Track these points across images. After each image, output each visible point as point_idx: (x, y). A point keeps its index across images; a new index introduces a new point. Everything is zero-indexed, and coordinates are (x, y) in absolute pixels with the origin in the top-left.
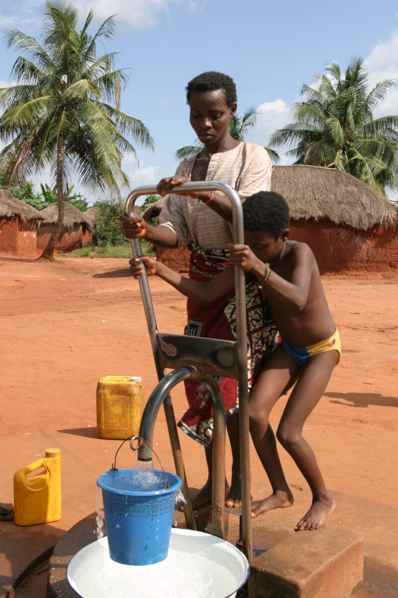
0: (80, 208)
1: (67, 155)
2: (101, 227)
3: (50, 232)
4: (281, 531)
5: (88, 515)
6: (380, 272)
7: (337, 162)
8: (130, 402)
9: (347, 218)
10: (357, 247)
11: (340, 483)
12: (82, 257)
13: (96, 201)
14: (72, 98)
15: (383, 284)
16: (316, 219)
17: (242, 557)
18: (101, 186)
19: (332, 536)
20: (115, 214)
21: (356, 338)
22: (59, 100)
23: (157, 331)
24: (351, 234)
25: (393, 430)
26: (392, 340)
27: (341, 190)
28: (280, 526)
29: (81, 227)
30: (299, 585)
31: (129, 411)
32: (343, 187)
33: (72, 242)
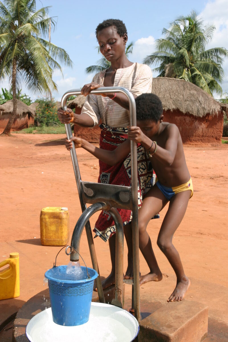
0: (26, 103)
1: (18, 70)
2: (40, 115)
3: (8, 118)
4: (156, 302)
5: (37, 293)
6: (210, 142)
7: (184, 76)
8: (61, 223)
9: (190, 110)
10: (196, 128)
11: (190, 272)
12: (28, 133)
13: (36, 99)
14: (21, 35)
15: (212, 150)
16: (172, 110)
17: (134, 320)
18: (39, 89)
19: (189, 306)
20: (49, 107)
21: (197, 183)
22: (14, 36)
23: (81, 180)
24: (193, 119)
25: (221, 239)
26: (218, 184)
27: (187, 93)
28: (156, 299)
29: (27, 115)
30: (170, 337)
31: (60, 229)
32: (188, 91)
33: (22, 125)
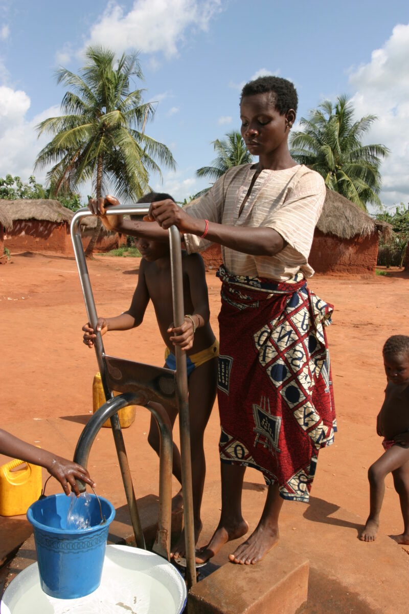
1: (105, 173)
3: (92, 235)
6: (359, 273)
9: (333, 228)
10: (341, 253)
12: (116, 256)
15: (361, 284)
18: (132, 198)
23: (103, 354)
24: (336, 242)
25: (357, 423)
26: (364, 336)
32: (331, 203)
33: (110, 244)
